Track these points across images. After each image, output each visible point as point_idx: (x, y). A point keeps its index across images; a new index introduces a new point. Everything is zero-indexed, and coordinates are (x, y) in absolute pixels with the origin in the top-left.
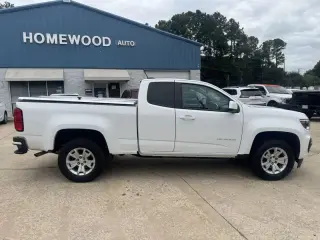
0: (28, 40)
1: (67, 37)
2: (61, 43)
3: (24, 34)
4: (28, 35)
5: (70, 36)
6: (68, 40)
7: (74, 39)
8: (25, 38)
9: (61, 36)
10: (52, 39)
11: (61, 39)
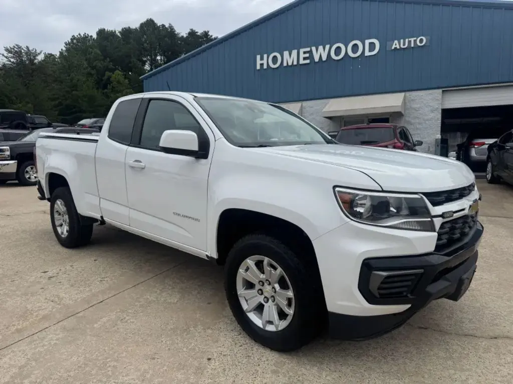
0: (262, 65)
1: (310, 52)
2: (302, 62)
3: (258, 57)
4: (262, 59)
5: (314, 49)
6: (311, 57)
7: (321, 53)
8: (259, 62)
9: (302, 51)
10: (290, 58)
11: (302, 56)
